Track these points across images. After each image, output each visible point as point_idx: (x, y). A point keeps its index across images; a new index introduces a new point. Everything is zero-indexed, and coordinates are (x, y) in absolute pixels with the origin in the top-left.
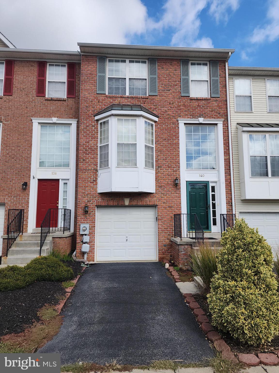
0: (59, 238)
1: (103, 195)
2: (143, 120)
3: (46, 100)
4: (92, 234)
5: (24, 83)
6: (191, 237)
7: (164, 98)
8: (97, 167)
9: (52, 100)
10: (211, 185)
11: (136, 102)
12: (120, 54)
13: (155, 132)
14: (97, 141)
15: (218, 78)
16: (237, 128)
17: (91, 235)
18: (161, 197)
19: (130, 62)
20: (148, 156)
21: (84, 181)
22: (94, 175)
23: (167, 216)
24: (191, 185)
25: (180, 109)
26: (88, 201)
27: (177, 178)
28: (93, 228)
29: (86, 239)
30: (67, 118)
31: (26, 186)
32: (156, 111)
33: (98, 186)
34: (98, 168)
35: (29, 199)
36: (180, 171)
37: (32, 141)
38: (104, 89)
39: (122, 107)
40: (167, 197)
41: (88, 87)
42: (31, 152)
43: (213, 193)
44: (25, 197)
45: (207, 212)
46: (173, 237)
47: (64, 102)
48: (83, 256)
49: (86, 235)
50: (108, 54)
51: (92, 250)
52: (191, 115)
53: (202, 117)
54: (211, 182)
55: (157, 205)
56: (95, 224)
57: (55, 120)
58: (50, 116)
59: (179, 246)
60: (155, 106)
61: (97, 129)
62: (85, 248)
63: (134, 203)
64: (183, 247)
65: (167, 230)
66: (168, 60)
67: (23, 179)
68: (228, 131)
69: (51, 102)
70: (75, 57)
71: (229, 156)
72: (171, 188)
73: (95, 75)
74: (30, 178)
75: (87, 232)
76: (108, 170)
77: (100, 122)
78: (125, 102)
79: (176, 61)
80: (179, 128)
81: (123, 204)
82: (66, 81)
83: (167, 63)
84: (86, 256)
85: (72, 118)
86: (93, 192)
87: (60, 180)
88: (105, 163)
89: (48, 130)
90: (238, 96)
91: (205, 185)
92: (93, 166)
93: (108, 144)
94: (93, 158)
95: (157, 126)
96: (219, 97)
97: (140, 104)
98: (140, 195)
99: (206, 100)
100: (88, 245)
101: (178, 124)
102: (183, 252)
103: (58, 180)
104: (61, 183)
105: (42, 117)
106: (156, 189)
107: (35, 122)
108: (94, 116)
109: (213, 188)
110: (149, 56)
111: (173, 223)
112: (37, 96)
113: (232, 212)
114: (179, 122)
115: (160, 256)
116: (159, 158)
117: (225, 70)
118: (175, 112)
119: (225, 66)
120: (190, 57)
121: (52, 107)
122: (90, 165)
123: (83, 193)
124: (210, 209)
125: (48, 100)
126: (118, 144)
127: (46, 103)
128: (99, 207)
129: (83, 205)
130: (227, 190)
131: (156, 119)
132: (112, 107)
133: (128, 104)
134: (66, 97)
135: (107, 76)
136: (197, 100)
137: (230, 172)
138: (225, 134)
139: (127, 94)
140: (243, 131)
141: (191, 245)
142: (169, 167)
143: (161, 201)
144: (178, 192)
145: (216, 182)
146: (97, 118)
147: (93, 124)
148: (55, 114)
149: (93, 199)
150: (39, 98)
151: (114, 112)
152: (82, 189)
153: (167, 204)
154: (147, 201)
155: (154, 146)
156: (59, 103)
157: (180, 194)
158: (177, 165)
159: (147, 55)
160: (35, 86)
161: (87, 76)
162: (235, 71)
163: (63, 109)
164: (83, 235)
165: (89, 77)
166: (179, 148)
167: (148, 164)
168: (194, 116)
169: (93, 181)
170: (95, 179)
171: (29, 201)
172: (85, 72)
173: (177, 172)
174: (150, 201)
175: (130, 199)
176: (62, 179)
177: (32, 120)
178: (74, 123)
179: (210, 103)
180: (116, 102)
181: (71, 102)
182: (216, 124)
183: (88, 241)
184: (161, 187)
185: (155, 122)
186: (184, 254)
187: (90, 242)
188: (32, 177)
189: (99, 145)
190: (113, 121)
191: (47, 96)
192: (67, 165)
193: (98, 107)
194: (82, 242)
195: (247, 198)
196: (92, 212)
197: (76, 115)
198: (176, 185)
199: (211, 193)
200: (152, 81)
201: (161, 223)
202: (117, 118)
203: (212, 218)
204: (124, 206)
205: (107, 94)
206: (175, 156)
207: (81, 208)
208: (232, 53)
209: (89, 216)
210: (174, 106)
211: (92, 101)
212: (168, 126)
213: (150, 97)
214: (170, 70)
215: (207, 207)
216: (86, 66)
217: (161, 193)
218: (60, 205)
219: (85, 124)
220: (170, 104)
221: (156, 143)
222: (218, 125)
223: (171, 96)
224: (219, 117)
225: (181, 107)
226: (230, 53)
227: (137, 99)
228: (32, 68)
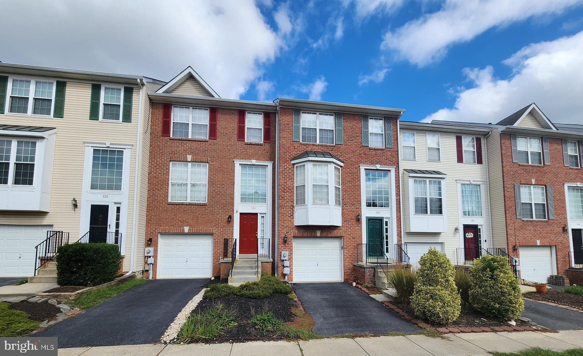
0: (267, 262)
1: (299, 227)
2: (334, 165)
3: (246, 144)
4: (290, 259)
5: (226, 128)
6: (370, 262)
7: (349, 146)
8: (294, 203)
9: (251, 144)
10: (385, 220)
11: (325, 150)
12: (310, 108)
13: (341, 175)
14: (294, 181)
15: (392, 132)
16: (403, 173)
17: (290, 260)
18: (346, 230)
19: (320, 114)
20: (337, 196)
21: (283, 215)
22: (291, 210)
23: (351, 245)
24: (370, 220)
25: (362, 157)
26: (287, 233)
27: (359, 214)
28: (291, 255)
29: (287, 263)
30: (264, 160)
31: (230, 219)
32: (342, 157)
33: (294, 220)
34: (295, 205)
35: (233, 230)
36: (361, 209)
37: (234, 180)
38: (299, 138)
39: (316, 154)
40: (351, 230)
41: (286, 136)
42: (234, 190)
43: (387, 227)
44: (231, 228)
45: (382, 242)
46: (355, 262)
47: (261, 146)
48: (284, 278)
49: (286, 260)
50: (302, 107)
51: (291, 272)
52: (370, 162)
53: (379, 164)
54: (385, 218)
55: (343, 237)
56: (292, 252)
57: (254, 162)
58: (249, 159)
59: (365, 269)
60: (341, 153)
61: (293, 171)
62: (286, 271)
63: (324, 235)
64: (368, 269)
65: (351, 257)
66: (351, 115)
67: (228, 213)
68: (399, 176)
69: (250, 146)
70: (271, 107)
71: (400, 197)
72: (354, 222)
73: (291, 125)
74: (233, 211)
75: (286, 258)
76: (305, 207)
77: (295, 166)
78: (316, 149)
79: (358, 116)
80: (360, 172)
81: (315, 235)
82: (262, 128)
83: (350, 117)
84: (286, 277)
85: (268, 160)
86: (291, 225)
87: (259, 214)
88: (302, 201)
89: (248, 171)
90: (405, 146)
91: (380, 220)
92: (290, 202)
93: (305, 185)
94: (290, 196)
95: (343, 170)
96: (392, 148)
97: (328, 151)
98: (330, 228)
99: (381, 150)
100: (289, 269)
101: (360, 169)
102: (368, 274)
103: (257, 214)
104: (259, 216)
105: (243, 159)
106: (342, 223)
107: (237, 163)
108: (291, 161)
109: (386, 222)
110: (336, 110)
111: (356, 251)
112: (238, 141)
113: (401, 242)
114: (361, 167)
115: (345, 277)
116: (344, 197)
117: (397, 126)
118: (357, 159)
119: (397, 122)
120: (369, 113)
121: (251, 150)
122: (287, 202)
123: (283, 225)
124: (384, 240)
125: (247, 144)
126: (313, 185)
127: (246, 146)
128: (295, 237)
129: (283, 236)
130: (398, 225)
131: (342, 164)
132: (306, 154)
133: (319, 151)
134: (262, 142)
135: (301, 127)
136: (375, 149)
137: (400, 210)
138: (397, 179)
139: (318, 142)
140: (409, 177)
141: (374, 268)
142: (352, 205)
143: (346, 233)
144: (360, 226)
145: (389, 218)
146: (293, 162)
147: (290, 167)
148: (254, 156)
149: (290, 231)
150: (240, 142)
151: (310, 158)
152: (282, 222)
153: (351, 236)
154: (335, 233)
155: (340, 187)
156: (257, 147)
157: (361, 227)
158: (359, 204)
159: (334, 110)
160: (236, 132)
161: (284, 126)
162: (403, 126)
163: (260, 152)
164: (284, 260)
165: (286, 126)
166: (360, 189)
167: (338, 203)
168: (372, 163)
169: (290, 215)
170: (292, 214)
172: (283, 122)
173: (359, 209)
174: (337, 233)
175: (321, 231)
176: (260, 213)
177: (234, 162)
178: (270, 164)
179: (385, 152)
180: (309, 149)
181: (267, 146)
182: (390, 170)
183: (288, 265)
184: (346, 221)
185: (341, 167)
187: (289, 266)
188: (235, 211)
189: (295, 185)
190: (309, 167)
191: (246, 141)
192: (264, 200)
193: (294, 153)
194: (282, 266)
195: (412, 230)
196: (290, 241)
197: (272, 158)
198: (358, 220)
199: (385, 227)
200: (338, 131)
201: (346, 251)
202: (312, 163)
203: (385, 247)
204: (316, 237)
205: (301, 142)
206: (358, 195)
207: (281, 238)
209: (288, 245)
210: (356, 154)
211: (288, 148)
212: (351, 170)
213: (336, 146)
214: (353, 123)
215: (382, 239)
216: (284, 117)
217: (346, 226)
218: (259, 235)
219: (283, 167)
220: (353, 152)
221: (342, 184)
222: (391, 171)
223: (353, 145)
224: (392, 165)
225: (362, 155)
226: (402, 113)
227: (326, 147)
228: (233, 116)
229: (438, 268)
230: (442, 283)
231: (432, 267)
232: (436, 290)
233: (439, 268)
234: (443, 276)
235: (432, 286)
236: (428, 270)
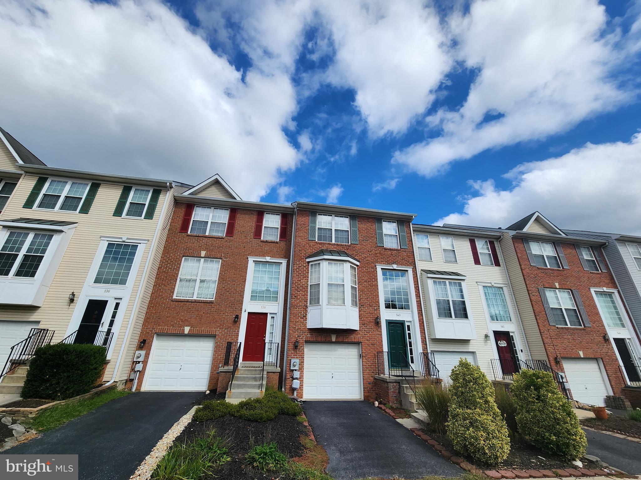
0: (273, 372)
1: (312, 330)
2: (350, 264)
3: (262, 242)
4: (301, 369)
5: (244, 226)
6: (393, 374)
7: (364, 246)
8: (307, 303)
9: (267, 242)
10: (407, 324)
11: (341, 249)
12: (326, 211)
13: (358, 274)
14: (308, 280)
15: (405, 234)
16: (421, 274)
17: (301, 371)
18: (365, 334)
19: (335, 216)
20: (354, 296)
21: (295, 316)
22: (304, 311)
23: (370, 353)
24: (390, 323)
25: (377, 257)
26: (298, 336)
27: (378, 317)
28: (302, 364)
29: (297, 374)
30: (278, 258)
31: (237, 319)
32: (357, 257)
33: (307, 321)
35: (239, 331)
36: (380, 310)
37: (246, 277)
38: (315, 237)
39: (331, 252)
40: (370, 335)
41: (302, 235)
42: (245, 287)
43: (409, 332)
44: (236, 329)
45: (405, 349)
46: (376, 374)
47: (276, 244)
48: (293, 394)
49: (296, 370)
50: (318, 210)
51: (301, 385)
52: (386, 262)
53: (396, 264)
54: (406, 321)
55: (361, 342)
56: (303, 360)
57: (268, 259)
58: (264, 255)
59: (389, 384)
60: (356, 252)
61: (308, 269)
62: (296, 384)
63: (340, 340)
64: (392, 384)
65: (371, 368)
66: (365, 217)
67: (235, 312)
68: (417, 276)
69: (266, 243)
70: (289, 209)
71: (420, 298)
72: (372, 325)
73: (308, 225)
74: (241, 310)
75: (297, 368)
76: (319, 307)
77: (310, 264)
78: (332, 248)
79: (372, 219)
80: (377, 272)
81: (330, 340)
82: (279, 227)
83: (364, 219)
84: (295, 393)
85: (283, 258)
86: (303, 327)
87: (269, 314)
88: (316, 300)
89: (261, 268)
90: (420, 247)
91: (401, 324)
92: (303, 302)
93: (319, 284)
94: (303, 295)
95: (359, 269)
96: (407, 249)
97: (344, 250)
98: (346, 331)
99: (396, 250)
100: (299, 381)
101: (376, 268)
102: (392, 390)
103: (267, 314)
104: (269, 317)
105: (257, 256)
106: (360, 326)
107: (251, 260)
108: (306, 259)
109: (408, 326)
110: (350, 213)
111: (377, 361)
112: (254, 238)
113: (427, 350)
114: (377, 267)
115: (365, 394)
116: (361, 297)
117: (410, 228)
118: (373, 259)
119: (410, 225)
120: (382, 216)
121: (266, 248)
122: (300, 301)
123: (294, 328)
124: (407, 347)
125: (263, 242)
126: (328, 284)
127: (261, 244)
128: (307, 342)
129: (293, 340)
130: (421, 330)
131: (358, 263)
132: (322, 252)
133: (334, 250)
134: (278, 240)
135: (317, 227)
136: (390, 250)
137: (422, 312)
138: (415, 280)
139: (333, 242)
140: (428, 277)
141: (399, 383)
142: (370, 306)
143: (365, 339)
144: (379, 330)
145: (411, 322)
146: (308, 260)
147: (305, 265)
148: (269, 254)
149: (302, 334)
150: (256, 239)
151: (326, 257)
152: (293, 324)
153: (370, 342)
154: (353, 338)
155: (357, 287)
156: (273, 245)
157: (381, 332)
158: (377, 305)
159: (349, 213)
160: (253, 230)
161: (301, 226)
162: (416, 228)
163: (275, 250)
164: (293, 370)
165: (302, 226)
166: (378, 289)
167: (354, 303)
168: (389, 263)
169: (303, 316)
170: (305, 315)
171: (239, 333)
172: (300, 222)
173: (378, 311)
174: (354, 338)
175: (336, 335)
176: (270, 313)
177: (248, 258)
178: (284, 262)
179: (400, 253)
180: (324, 248)
181: (283, 244)
182: (407, 271)
183: (298, 377)
184: (364, 324)
185: (357, 266)
186: (393, 392)
187: (300, 378)
188: (243, 310)
189: (309, 284)
190: (324, 264)
191: (262, 239)
192: (276, 299)
193: (309, 251)
194: (291, 378)
195: (438, 336)
196: (302, 347)
197: (287, 256)
198: (377, 323)
199: (407, 332)
200: (354, 232)
201: (365, 360)
202: (327, 262)
203: (410, 356)
204: (330, 342)
205: (317, 240)
206: (375, 296)
207: (292, 343)
208: (415, 217)
209: (299, 351)
210: (372, 253)
211: (304, 246)
212: (368, 270)
213: (352, 245)
214: (368, 225)
216: (301, 218)
217: (365, 330)
218: (267, 339)
219: (298, 265)
220: (368, 252)
221: (358, 284)
222: (409, 271)
223: (369, 245)
224: (408, 265)
225: (378, 255)
226: (414, 217)
227: (342, 246)
228: (252, 216)
229: (473, 385)
230: (481, 405)
231: (466, 382)
232: (476, 414)
233: (475, 385)
234: (480, 395)
235: (470, 409)
236: (462, 387)
